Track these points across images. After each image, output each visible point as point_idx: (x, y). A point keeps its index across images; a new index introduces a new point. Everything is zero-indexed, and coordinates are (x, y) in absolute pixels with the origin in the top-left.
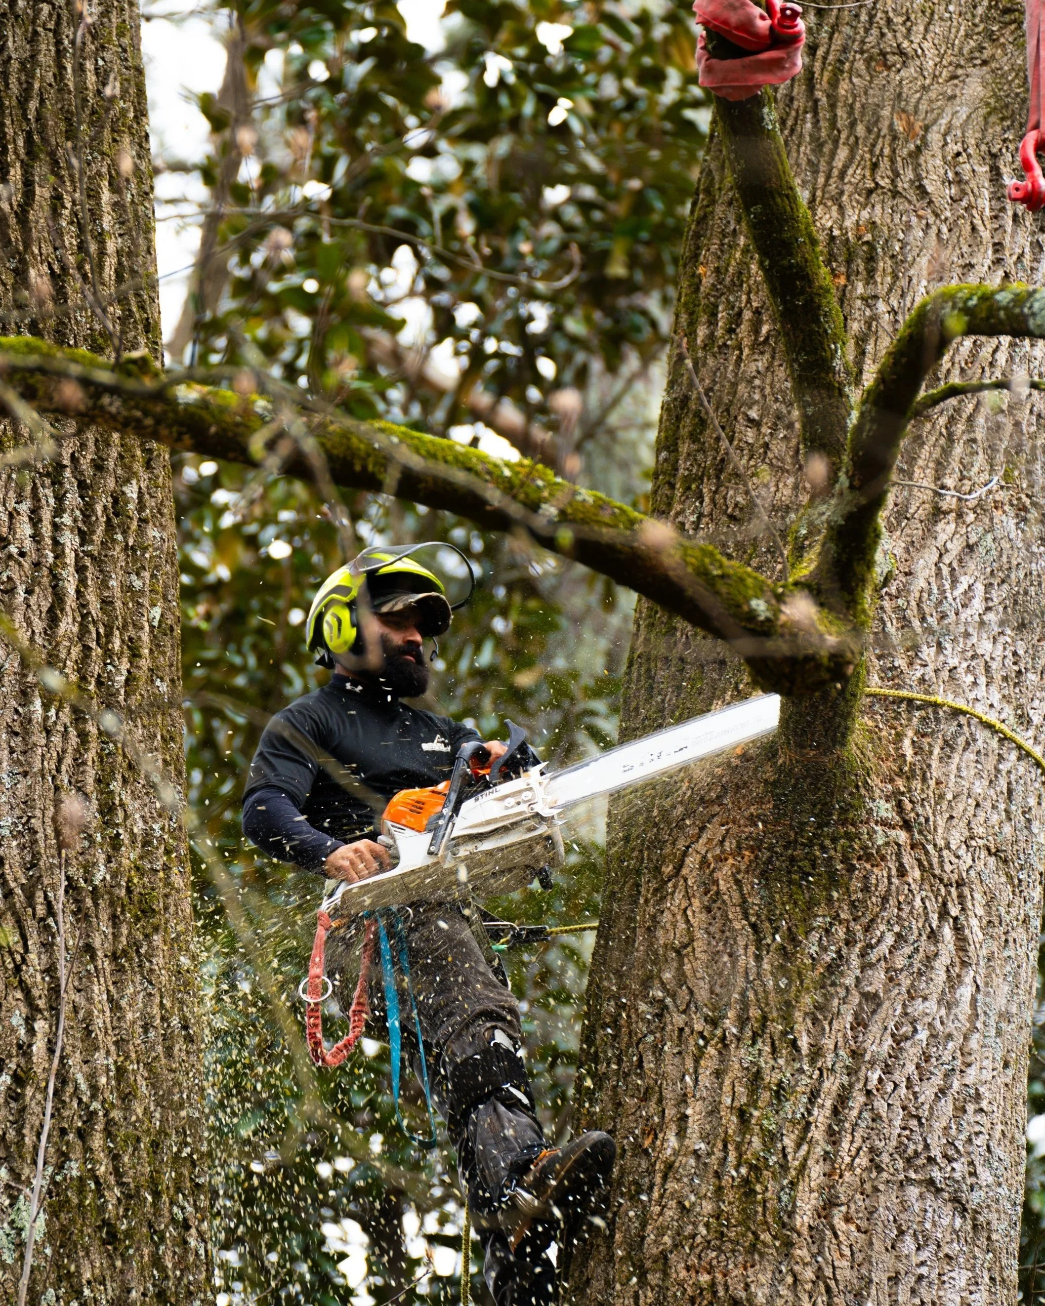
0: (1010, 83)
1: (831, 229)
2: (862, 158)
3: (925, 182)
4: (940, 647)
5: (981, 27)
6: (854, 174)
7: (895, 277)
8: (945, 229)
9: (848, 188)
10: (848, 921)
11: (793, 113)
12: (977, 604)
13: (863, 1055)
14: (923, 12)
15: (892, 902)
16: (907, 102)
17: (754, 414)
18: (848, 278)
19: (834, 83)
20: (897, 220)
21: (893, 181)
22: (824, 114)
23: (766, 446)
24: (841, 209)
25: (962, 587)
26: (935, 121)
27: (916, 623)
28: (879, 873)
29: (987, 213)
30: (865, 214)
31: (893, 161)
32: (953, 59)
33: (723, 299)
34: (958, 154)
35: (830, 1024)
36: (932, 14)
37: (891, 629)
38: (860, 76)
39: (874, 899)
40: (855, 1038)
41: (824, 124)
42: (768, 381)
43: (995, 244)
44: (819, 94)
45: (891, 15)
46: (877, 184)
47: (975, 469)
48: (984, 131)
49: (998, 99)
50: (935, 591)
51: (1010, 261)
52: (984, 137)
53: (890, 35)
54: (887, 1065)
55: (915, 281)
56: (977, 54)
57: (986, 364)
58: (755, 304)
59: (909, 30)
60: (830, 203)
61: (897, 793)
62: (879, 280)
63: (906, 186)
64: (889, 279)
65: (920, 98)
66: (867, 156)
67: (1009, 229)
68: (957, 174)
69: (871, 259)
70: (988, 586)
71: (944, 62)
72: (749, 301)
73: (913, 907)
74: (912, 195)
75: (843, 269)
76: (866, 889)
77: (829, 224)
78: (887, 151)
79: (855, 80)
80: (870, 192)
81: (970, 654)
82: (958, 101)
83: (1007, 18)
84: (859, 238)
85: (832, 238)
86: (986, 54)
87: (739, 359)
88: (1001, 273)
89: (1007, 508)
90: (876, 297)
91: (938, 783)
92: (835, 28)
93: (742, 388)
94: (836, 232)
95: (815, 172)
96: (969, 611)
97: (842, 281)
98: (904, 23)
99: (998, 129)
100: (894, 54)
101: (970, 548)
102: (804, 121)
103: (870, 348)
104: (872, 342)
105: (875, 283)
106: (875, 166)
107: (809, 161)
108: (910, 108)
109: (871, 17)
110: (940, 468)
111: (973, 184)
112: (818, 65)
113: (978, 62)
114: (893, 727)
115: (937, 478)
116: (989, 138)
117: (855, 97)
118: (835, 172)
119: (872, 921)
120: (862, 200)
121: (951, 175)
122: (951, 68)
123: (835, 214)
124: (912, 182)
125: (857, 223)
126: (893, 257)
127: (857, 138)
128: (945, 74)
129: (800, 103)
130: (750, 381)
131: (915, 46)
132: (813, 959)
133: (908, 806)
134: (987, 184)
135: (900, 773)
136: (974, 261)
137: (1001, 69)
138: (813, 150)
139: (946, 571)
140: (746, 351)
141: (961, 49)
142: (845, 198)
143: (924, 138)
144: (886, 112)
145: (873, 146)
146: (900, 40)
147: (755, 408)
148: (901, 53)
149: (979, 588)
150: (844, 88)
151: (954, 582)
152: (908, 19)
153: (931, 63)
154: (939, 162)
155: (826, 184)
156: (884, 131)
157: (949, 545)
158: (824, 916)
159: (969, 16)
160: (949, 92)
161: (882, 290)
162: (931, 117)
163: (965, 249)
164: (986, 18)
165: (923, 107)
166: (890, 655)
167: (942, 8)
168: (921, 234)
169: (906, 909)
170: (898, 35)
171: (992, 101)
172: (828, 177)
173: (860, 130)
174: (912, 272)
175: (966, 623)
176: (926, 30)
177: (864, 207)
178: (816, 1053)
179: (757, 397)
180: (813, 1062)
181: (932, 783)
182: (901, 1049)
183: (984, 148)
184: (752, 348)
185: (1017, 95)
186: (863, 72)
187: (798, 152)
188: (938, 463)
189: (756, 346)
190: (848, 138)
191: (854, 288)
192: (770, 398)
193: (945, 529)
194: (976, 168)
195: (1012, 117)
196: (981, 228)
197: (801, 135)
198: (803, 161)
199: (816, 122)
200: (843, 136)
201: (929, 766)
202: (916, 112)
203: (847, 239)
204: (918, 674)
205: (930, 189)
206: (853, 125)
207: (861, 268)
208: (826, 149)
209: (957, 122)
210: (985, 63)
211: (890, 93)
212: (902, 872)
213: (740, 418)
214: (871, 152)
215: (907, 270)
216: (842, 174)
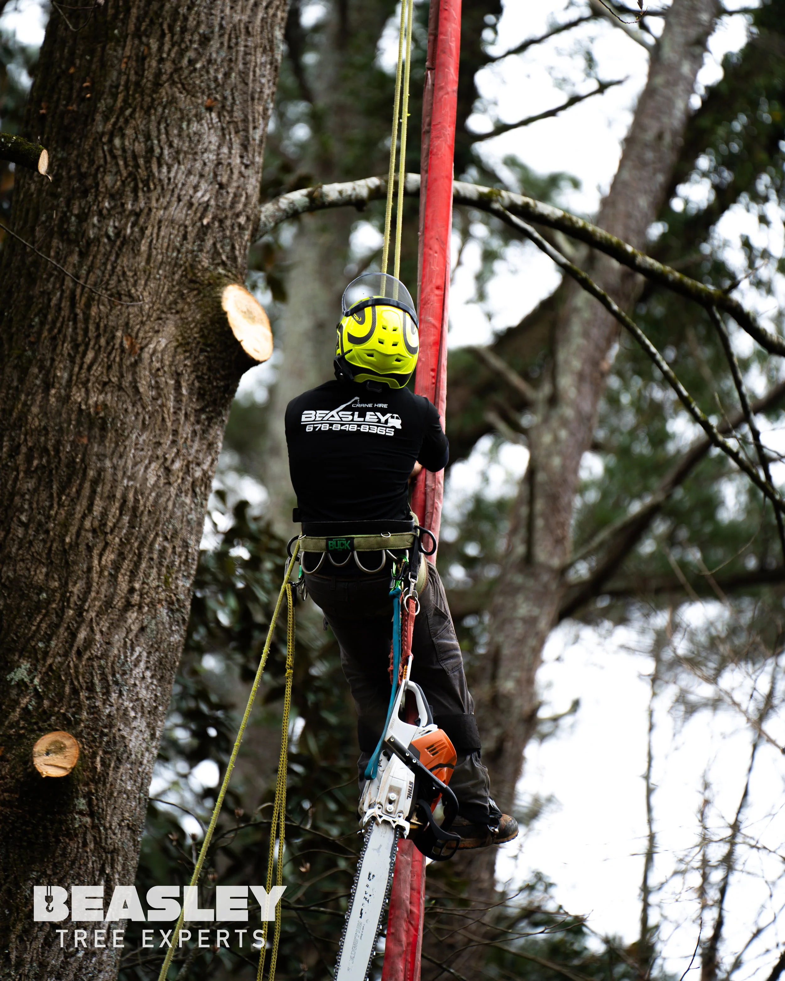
0: (192, 329)
1: (80, 403)
2: (102, 360)
3: (139, 385)
4: (121, 694)
5: (176, 288)
6: (97, 370)
7: (117, 445)
8: (147, 418)
9: (92, 379)
10: (50, 876)
11: (61, 319)
12: (142, 665)
13: (46, 967)
14: (145, 272)
15: (77, 865)
16: (132, 330)
17: (24, 518)
18: (89, 440)
19: (88, 306)
20: (120, 407)
21: (119, 380)
22: (80, 325)
23: (31, 543)
24: (87, 391)
25: (136, 654)
26: (147, 345)
27: (110, 678)
28: (73, 845)
29: (172, 410)
30: (101, 397)
31: (120, 366)
32: (161, 306)
33: (8, 433)
34: (158, 370)
35: (31, 944)
36: (150, 274)
37: (96, 681)
38: (104, 305)
39: (67, 863)
40: (43, 953)
41: (80, 332)
42: (35, 499)
43: (173, 430)
44: (78, 311)
45: (126, 269)
46: (110, 380)
47: (151, 578)
48: (174, 356)
49: (184, 338)
50: (122, 657)
51: (181, 442)
52: (173, 361)
53: (124, 283)
54: (59, 974)
55: (128, 449)
56: (173, 306)
57: (162, 509)
58: (30, 444)
59: (136, 281)
60: (80, 386)
61: (90, 793)
62: (107, 445)
63: (127, 385)
64: (113, 445)
65: (139, 329)
66: (106, 360)
67: (182, 422)
68: (157, 382)
69: (103, 428)
70: (149, 653)
71: (155, 308)
72: (26, 440)
73: (87, 867)
74: (130, 392)
75: (86, 433)
76: (64, 855)
77: (79, 400)
78: (117, 359)
79: (101, 307)
80: (105, 384)
81: (135, 698)
82: (160, 335)
83: (192, 285)
84: (97, 413)
85: (80, 410)
86: (179, 306)
87: (16, 478)
88: (175, 450)
89: (164, 603)
90: (105, 456)
91: (111, 785)
92: (90, 270)
93: (17, 499)
94: (83, 407)
95: (73, 362)
96: (137, 670)
97: (85, 441)
98: (133, 277)
99: (182, 357)
100: (126, 295)
101: (142, 629)
102: (68, 326)
103: (99, 489)
104: (100, 486)
105: (105, 446)
106: (109, 367)
107: (69, 354)
108: (134, 334)
109: (114, 268)
110: (133, 574)
111: (165, 391)
112: (78, 291)
113: (174, 311)
114: (91, 747)
115: (130, 582)
116: (176, 362)
117: (100, 318)
118: (85, 366)
119: (65, 876)
120: (100, 388)
121: (153, 382)
122: (158, 312)
123: (83, 394)
124: (131, 383)
125: (96, 402)
126: (116, 431)
127: (100, 347)
128: (155, 315)
129: (65, 313)
130: (23, 496)
131: (139, 293)
132: (27, 899)
133: (95, 802)
134: (173, 392)
135: (93, 780)
136: (162, 441)
137: (187, 318)
138: (72, 348)
139: (129, 642)
140: (22, 475)
141: (165, 300)
142: (90, 385)
143: (140, 356)
144: (119, 334)
145: (110, 353)
146: (130, 287)
147: (25, 514)
148: (130, 295)
149: (145, 654)
150: (94, 311)
151: (133, 650)
152: (136, 274)
153: (147, 307)
154: (147, 373)
155: (79, 373)
156: (117, 346)
157: (133, 627)
158: (37, 872)
159: (170, 279)
160: (156, 328)
161: (108, 452)
162: (144, 342)
163: (158, 432)
164: (179, 283)
165: (141, 335)
166: (94, 698)
167: (155, 271)
168: (133, 418)
169: (83, 868)
170: (130, 284)
171: (180, 338)
172: (81, 368)
173: (103, 341)
174: (127, 443)
175: (136, 678)
176: (146, 284)
177: (101, 392)
178: (20, 963)
179: (26, 506)
180: (17, 969)
181: (108, 785)
182: (68, 963)
183: (173, 368)
184: (26, 472)
185: (195, 338)
186: (106, 303)
187: (63, 345)
188: (131, 572)
189: (28, 473)
190: (94, 345)
191: (92, 448)
192: (35, 511)
193: (132, 615)
194: (168, 381)
195: (190, 351)
196: (167, 420)
197: (65, 336)
198: (65, 352)
199: (75, 328)
200: (92, 343)
201: (108, 774)
202: (137, 337)
203: (90, 413)
204: (107, 711)
205: (141, 390)
206: (98, 337)
207: (97, 435)
208: (81, 349)
209: (160, 348)
210: (177, 312)
211: (121, 322)
212: (85, 844)
213: (15, 519)
214: (108, 357)
215: (124, 441)
216: (90, 368)
